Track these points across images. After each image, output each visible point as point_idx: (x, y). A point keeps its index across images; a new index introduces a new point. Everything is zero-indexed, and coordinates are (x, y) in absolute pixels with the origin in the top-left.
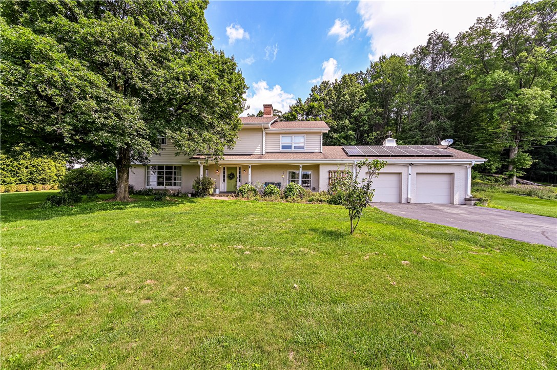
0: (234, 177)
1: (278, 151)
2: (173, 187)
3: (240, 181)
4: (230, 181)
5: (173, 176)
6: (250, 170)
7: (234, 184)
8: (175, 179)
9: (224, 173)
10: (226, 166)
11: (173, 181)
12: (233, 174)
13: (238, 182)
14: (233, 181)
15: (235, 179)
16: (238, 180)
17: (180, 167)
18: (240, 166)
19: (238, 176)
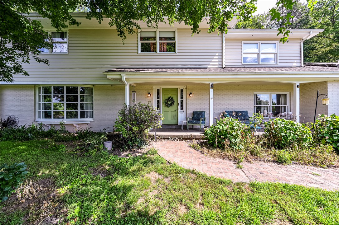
0: (173, 103)
1: (239, 65)
2: (80, 120)
3: (182, 109)
4: (168, 109)
5: (79, 102)
6: (212, 91)
7: (174, 113)
8: (82, 107)
9: (158, 97)
10: (161, 87)
11: (79, 110)
12: (172, 99)
13: (179, 110)
14: (172, 109)
15: (174, 106)
16: (179, 107)
17: (90, 90)
18: (182, 87)
19: (179, 102)
